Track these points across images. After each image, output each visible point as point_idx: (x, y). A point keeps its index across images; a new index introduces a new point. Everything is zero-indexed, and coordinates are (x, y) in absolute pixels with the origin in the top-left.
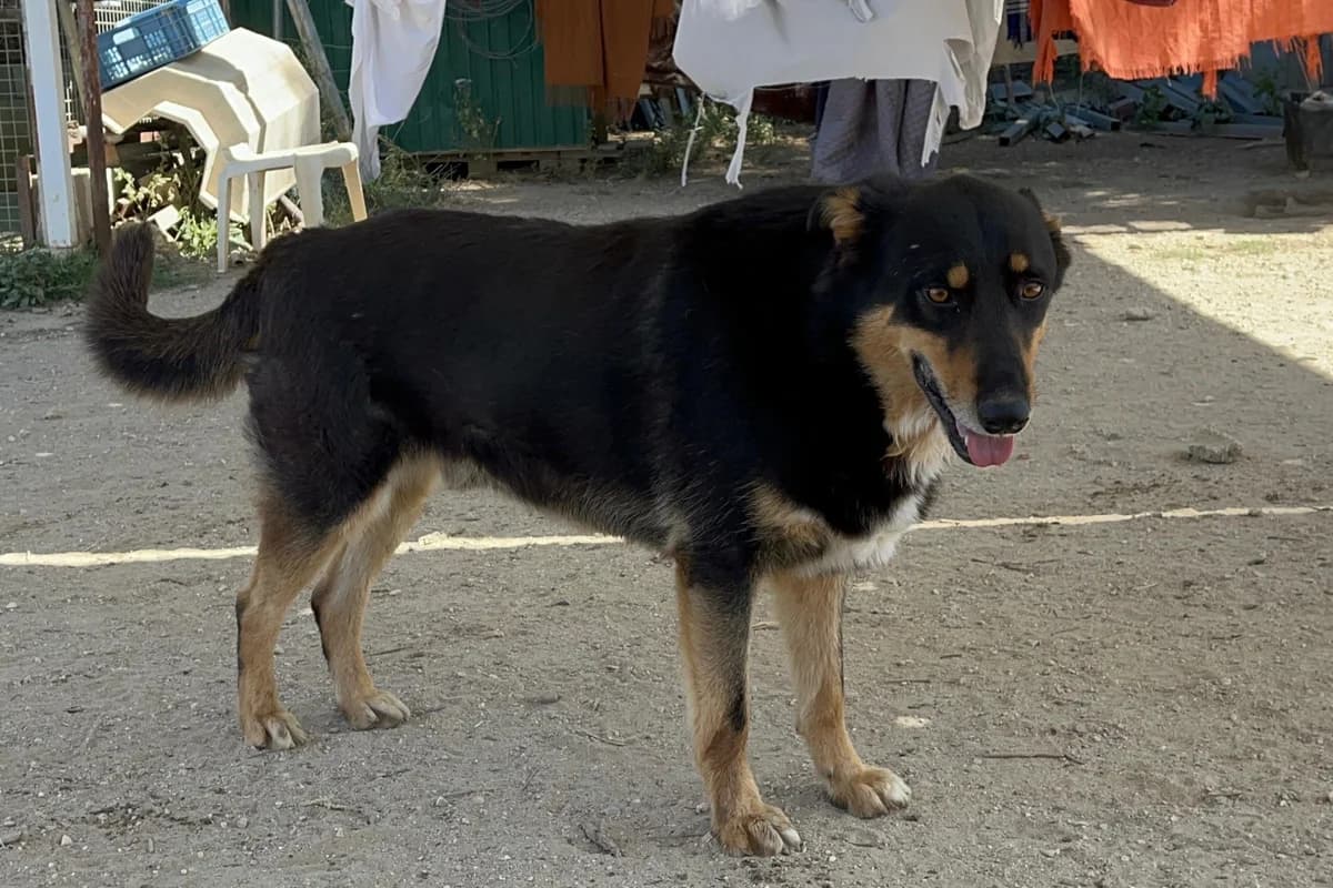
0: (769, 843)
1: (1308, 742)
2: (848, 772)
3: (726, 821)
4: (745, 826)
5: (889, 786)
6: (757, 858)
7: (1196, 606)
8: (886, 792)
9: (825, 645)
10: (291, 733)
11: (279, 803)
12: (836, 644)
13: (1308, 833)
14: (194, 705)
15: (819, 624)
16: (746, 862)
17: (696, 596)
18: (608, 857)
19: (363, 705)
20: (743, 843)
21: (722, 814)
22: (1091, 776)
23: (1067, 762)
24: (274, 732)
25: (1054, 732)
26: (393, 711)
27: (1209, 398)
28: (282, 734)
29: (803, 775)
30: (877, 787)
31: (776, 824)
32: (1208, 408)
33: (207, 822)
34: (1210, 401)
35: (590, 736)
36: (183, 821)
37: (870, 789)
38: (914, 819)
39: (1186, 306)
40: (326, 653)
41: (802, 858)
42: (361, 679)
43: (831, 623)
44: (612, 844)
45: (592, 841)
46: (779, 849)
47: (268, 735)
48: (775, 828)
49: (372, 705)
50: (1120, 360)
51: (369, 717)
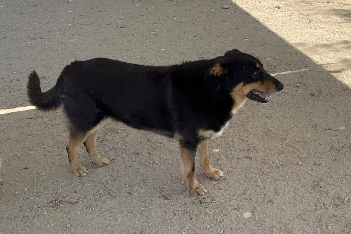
0: (201, 193)
1: (291, 147)
2: (212, 172)
3: (192, 189)
4: (196, 190)
5: (220, 174)
6: (199, 196)
7: (261, 107)
8: (219, 175)
9: (206, 150)
10: (86, 173)
11: (91, 194)
12: (208, 150)
13: (297, 174)
14: (56, 163)
15: (205, 147)
16: (197, 198)
17: (185, 150)
18: (169, 200)
19: (99, 162)
20: (196, 194)
21: (191, 188)
22: (254, 162)
23: (249, 159)
24: (81, 173)
25: (245, 150)
26: (107, 162)
27: (248, 38)
28: (83, 173)
29: (200, 170)
30: (218, 174)
31: (202, 189)
32: (248, 40)
33: (76, 202)
34: (248, 39)
35: (152, 163)
36: (71, 202)
37: (216, 175)
38: (225, 179)
39: (235, 3)
40: (88, 151)
41: (208, 195)
42: (97, 156)
43: (207, 146)
44: (169, 197)
45: (164, 196)
46: (203, 195)
47: (80, 174)
48: (202, 190)
49: (102, 161)
50: (226, 24)
51: (101, 164)
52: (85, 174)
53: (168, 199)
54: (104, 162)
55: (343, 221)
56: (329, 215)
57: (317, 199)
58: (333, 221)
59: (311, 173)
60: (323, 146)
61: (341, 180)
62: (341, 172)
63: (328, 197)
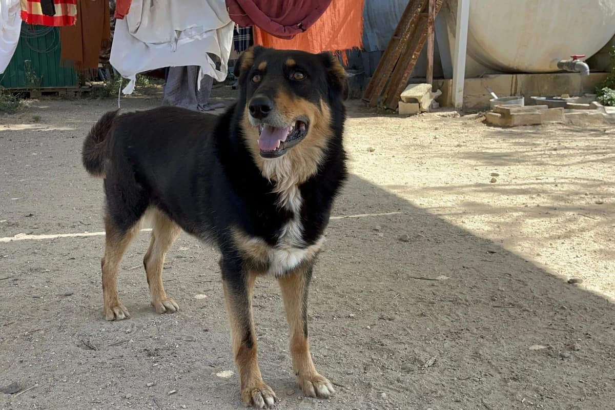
0: (257, 402)
1: (343, 297)
2: (304, 374)
4: (251, 392)
8: (318, 388)
10: (124, 313)
13: (343, 328)
19: (161, 304)
20: (248, 401)
22: (268, 312)
23: (261, 308)
24: (117, 313)
28: (120, 313)
31: (264, 394)
44: (95, 346)
45: (86, 345)
47: (115, 314)
48: (262, 396)
49: (164, 304)
51: (162, 309)
52: (123, 316)
53: (93, 349)
54: (168, 305)
55: (415, 389)
56: (388, 380)
57: (372, 359)
58: (395, 388)
59: (371, 328)
60: (403, 297)
61: (425, 340)
62: (428, 329)
63: (394, 357)
